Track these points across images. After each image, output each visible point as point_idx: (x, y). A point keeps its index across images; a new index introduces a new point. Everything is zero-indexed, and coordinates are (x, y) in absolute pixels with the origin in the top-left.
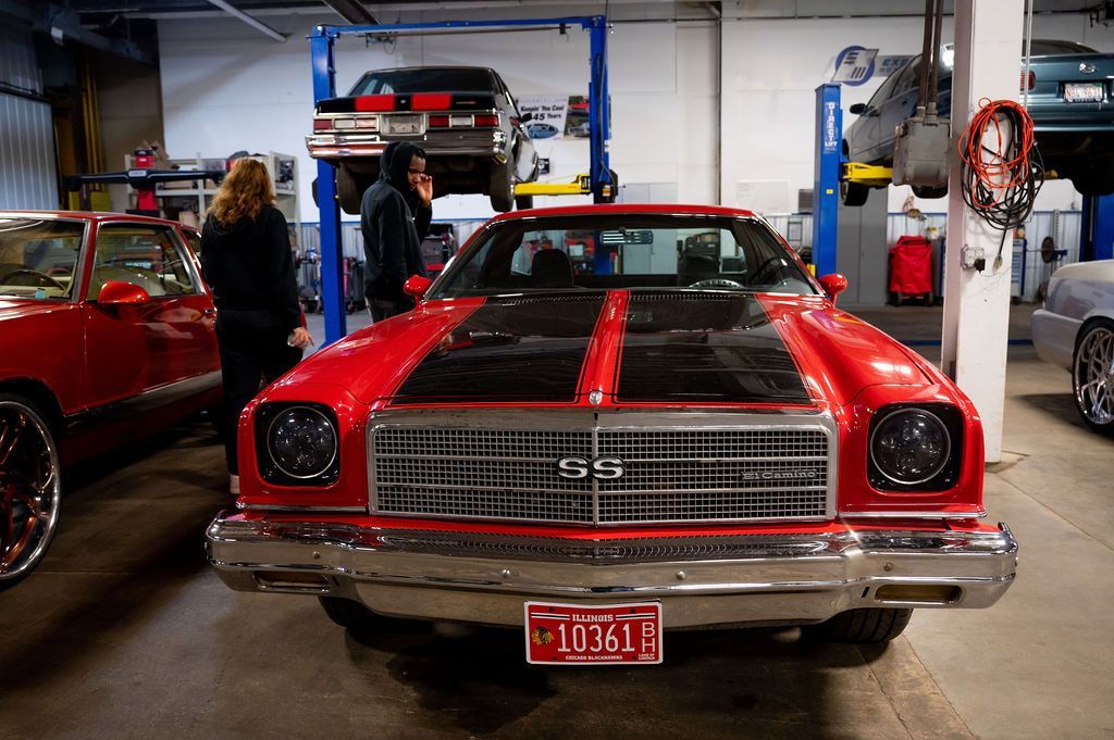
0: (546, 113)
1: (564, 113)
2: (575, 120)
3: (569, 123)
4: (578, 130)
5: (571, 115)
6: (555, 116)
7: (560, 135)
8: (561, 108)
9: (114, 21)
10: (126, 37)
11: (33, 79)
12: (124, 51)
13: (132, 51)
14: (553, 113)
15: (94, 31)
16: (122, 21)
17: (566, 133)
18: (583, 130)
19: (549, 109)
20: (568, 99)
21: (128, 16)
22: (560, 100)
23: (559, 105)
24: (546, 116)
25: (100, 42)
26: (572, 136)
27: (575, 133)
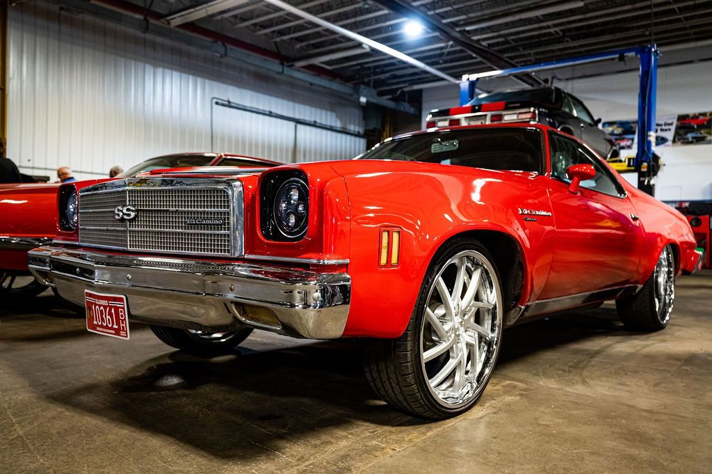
0: (659, 128)
1: (673, 128)
2: (682, 132)
3: (677, 134)
4: (684, 139)
5: (678, 128)
6: (666, 130)
7: (670, 143)
8: (671, 124)
9: (399, 92)
10: (404, 101)
11: (359, 126)
12: (402, 108)
13: (407, 107)
14: (664, 127)
15: (389, 99)
16: (403, 93)
17: (674, 141)
18: (688, 138)
19: (661, 125)
20: (676, 117)
21: (405, 89)
22: (671, 119)
23: (669, 122)
24: (659, 130)
25: (391, 105)
26: (679, 144)
27: (682, 141)
